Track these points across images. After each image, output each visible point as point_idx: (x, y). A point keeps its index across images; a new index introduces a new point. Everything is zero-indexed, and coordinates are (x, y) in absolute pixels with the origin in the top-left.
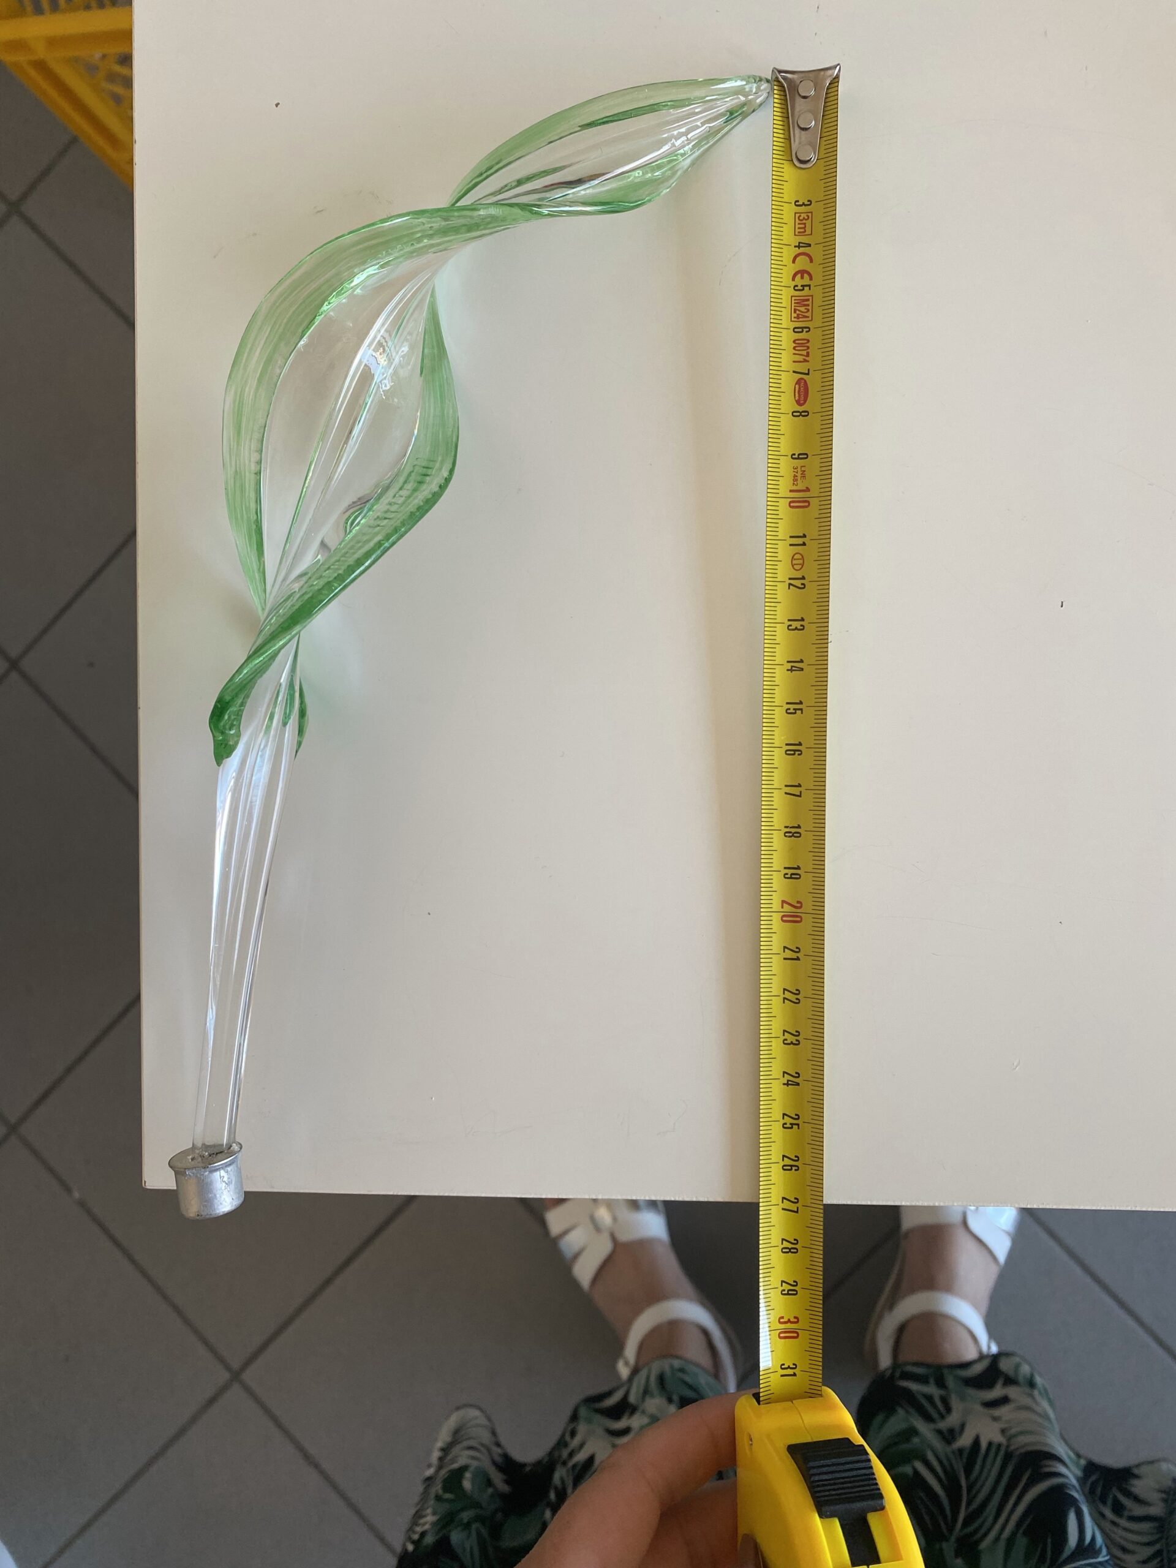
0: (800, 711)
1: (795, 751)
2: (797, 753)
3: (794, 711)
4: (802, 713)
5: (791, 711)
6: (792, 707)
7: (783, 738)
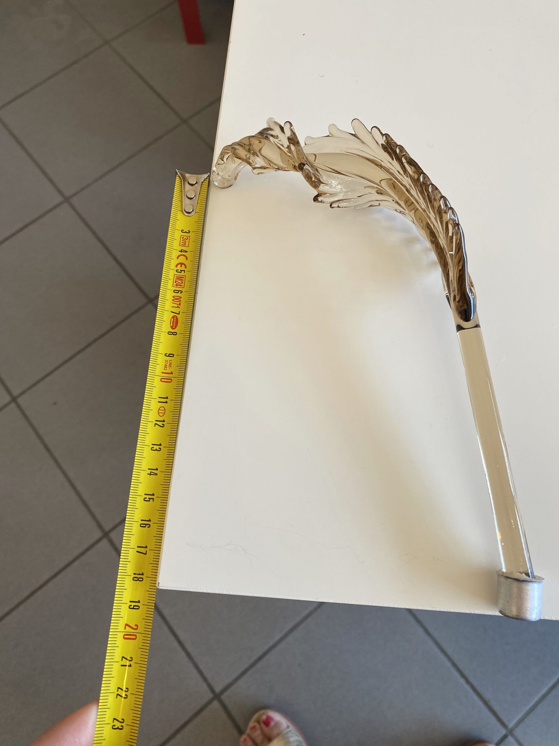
0: (152, 500)
1: (146, 524)
2: (147, 526)
3: (149, 500)
4: (153, 501)
5: (147, 499)
6: (148, 497)
7: (139, 516)
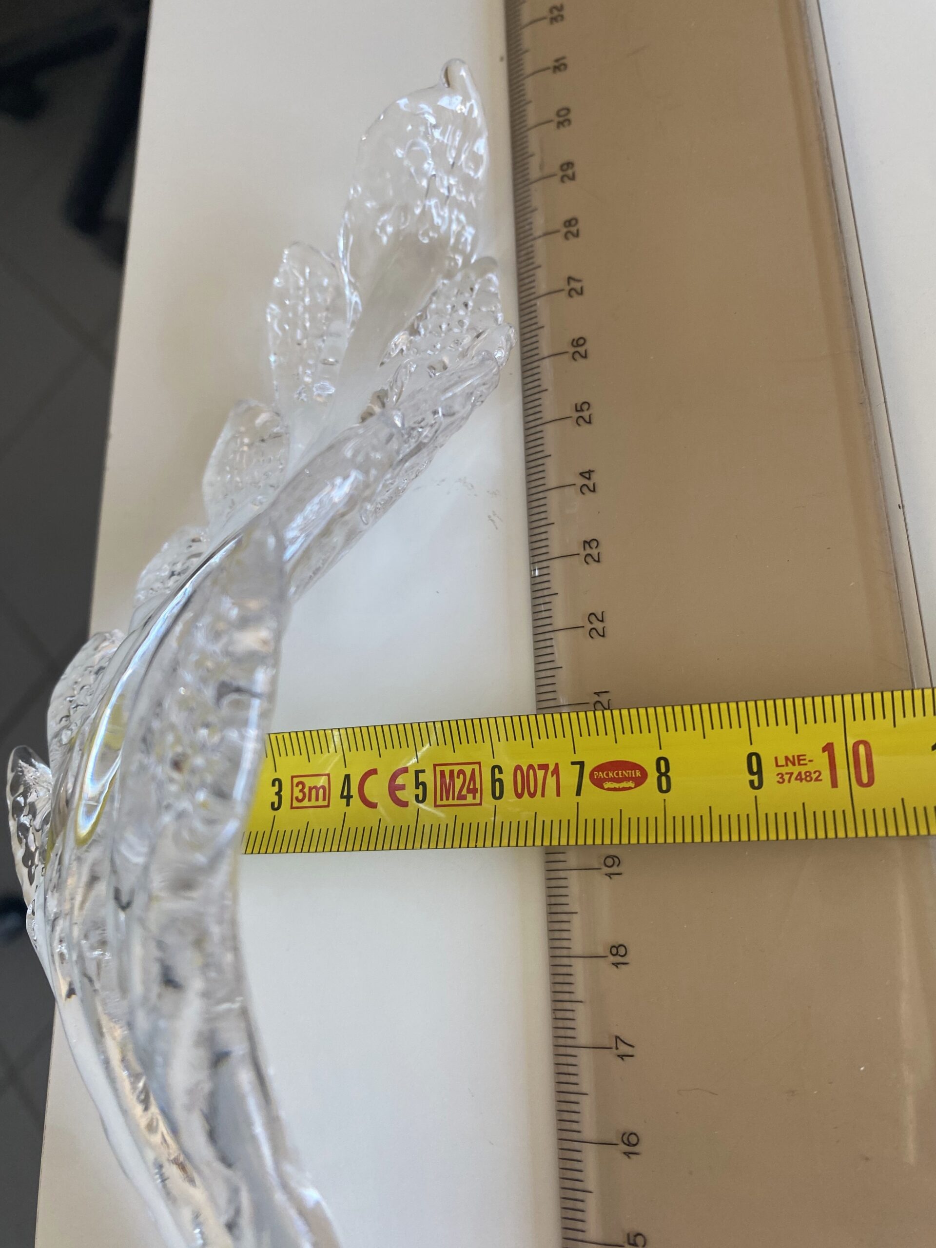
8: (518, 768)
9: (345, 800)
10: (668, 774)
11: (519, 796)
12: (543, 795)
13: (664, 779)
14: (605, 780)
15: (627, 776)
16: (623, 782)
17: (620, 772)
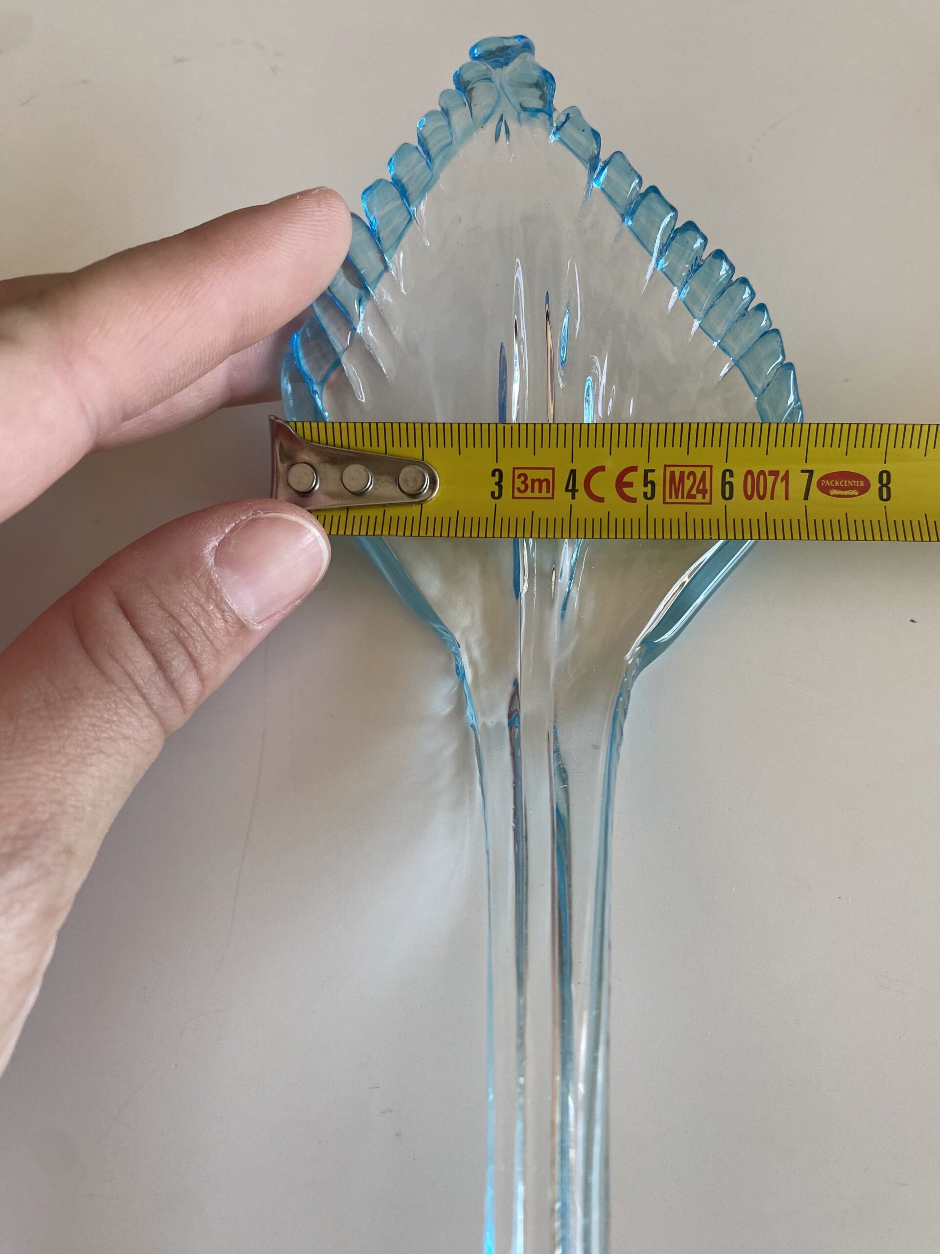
8: (750, 472)
9: (571, 493)
10: (889, 486)
11: (749, 498)
12: (772, 498)
13: (885, 489)
14: (831, 488)
15: (851, 485)
16: (848, 490)
17: (846, 481)
